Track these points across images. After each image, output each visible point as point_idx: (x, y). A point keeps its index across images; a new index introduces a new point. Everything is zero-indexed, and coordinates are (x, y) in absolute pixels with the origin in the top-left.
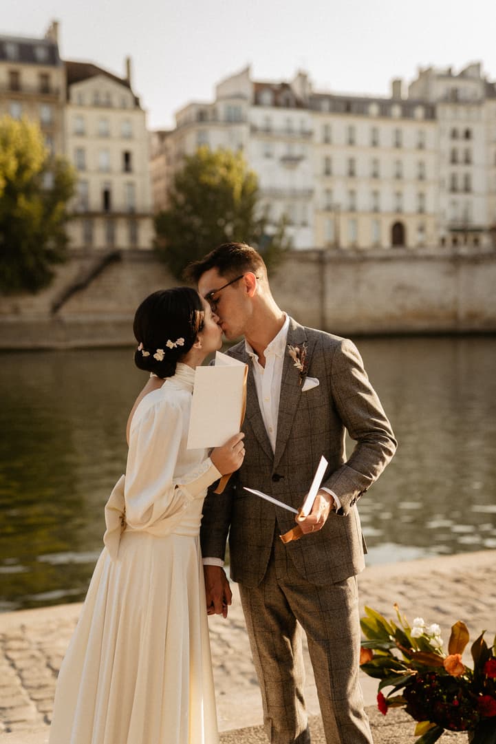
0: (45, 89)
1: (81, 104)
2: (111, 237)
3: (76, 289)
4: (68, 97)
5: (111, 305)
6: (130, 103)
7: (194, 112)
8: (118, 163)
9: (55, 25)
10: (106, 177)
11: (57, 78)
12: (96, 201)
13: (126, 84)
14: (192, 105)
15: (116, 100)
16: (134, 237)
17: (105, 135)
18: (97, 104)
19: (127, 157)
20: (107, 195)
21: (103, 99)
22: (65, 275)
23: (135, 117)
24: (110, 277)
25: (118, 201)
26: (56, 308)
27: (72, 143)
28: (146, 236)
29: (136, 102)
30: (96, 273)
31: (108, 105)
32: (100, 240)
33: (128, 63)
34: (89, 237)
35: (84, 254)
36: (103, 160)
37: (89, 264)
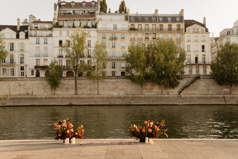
0: (179, 29)
1: (189, 32)
2: (198, 71)
3: (186, 87)
4: (185, 31)
5: (197, 92)
6: (205, 31)
7: (226, 32)
8: (200, 49)
9: (182, 10)
10: (197, 53)
11: (182, 26)
12: (193, 61)
13: (203, 25)
14: (225, 30)
15: (200, 31)
16: (205, 71)
17: (197, 41)
18: (194, 32)
19: (203, 47)
20: (196, 59)
21: (196, 31)
22: (183, 83)
23: (206, 35)
24: (196, 84)
25: (200, 60)
26: (180, 93)
27: (186, 44)
28: (209, 71)
29: (207, 30)
30: (192, 82)
31: (198, 32)
32: (194, 72)
33: (204, 18)
34: (191, 71)
35: (188, 77)
36: (196, 49)
37: (190, 80)
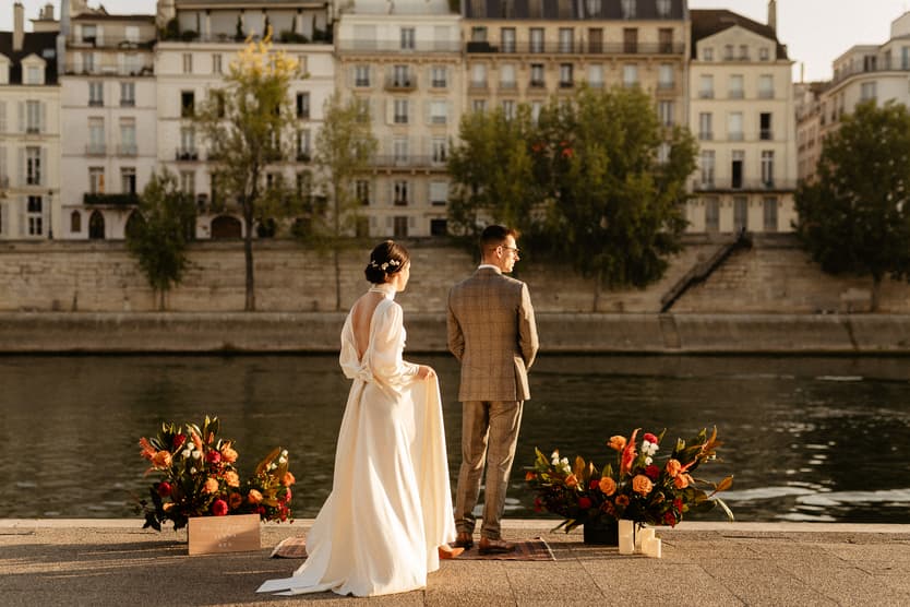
0: (666, 47)
1: (709, 61)
2: (742, 219)
3: (693, 282)
4: (694, 55)
5: (738, 303)
6: (772, 55)
7: (859, 58)
8: (753, 128)
10: (738, 147)
11: (682, 33)
12: (723, 175)
13: (768, 31)
14: (856, 49)
15: (753, 53)
16: (771, 219)
17: (739, 96)
18: (729, 60)
19: (765, 119)
20: (737, 167)
21: (737, 53)
22: (680, 265)
23: (777, 71)
24: (733, 270)
25: (752, 174)
26: (667, 305)
27: (697, 107)
28: (787, 216)
29: (781, 52)
30: (719, 263)
31: (744, 60)
32: (727, 223)
33: (772, 6)
34: (713, 219)
35: (704, 240)
36: (734, 126)
37: (709, 252)
